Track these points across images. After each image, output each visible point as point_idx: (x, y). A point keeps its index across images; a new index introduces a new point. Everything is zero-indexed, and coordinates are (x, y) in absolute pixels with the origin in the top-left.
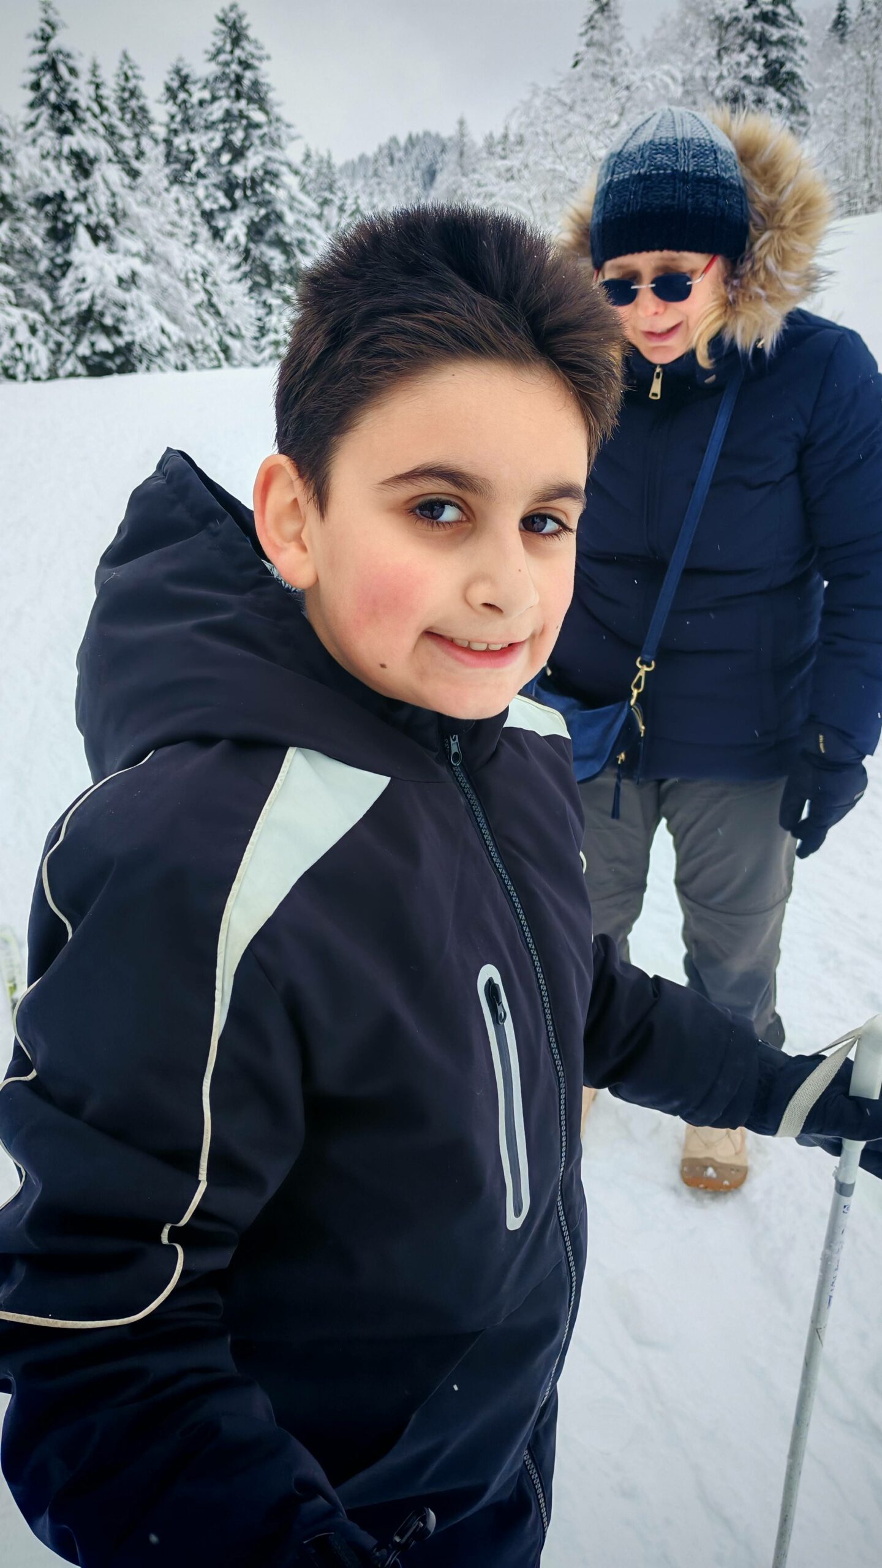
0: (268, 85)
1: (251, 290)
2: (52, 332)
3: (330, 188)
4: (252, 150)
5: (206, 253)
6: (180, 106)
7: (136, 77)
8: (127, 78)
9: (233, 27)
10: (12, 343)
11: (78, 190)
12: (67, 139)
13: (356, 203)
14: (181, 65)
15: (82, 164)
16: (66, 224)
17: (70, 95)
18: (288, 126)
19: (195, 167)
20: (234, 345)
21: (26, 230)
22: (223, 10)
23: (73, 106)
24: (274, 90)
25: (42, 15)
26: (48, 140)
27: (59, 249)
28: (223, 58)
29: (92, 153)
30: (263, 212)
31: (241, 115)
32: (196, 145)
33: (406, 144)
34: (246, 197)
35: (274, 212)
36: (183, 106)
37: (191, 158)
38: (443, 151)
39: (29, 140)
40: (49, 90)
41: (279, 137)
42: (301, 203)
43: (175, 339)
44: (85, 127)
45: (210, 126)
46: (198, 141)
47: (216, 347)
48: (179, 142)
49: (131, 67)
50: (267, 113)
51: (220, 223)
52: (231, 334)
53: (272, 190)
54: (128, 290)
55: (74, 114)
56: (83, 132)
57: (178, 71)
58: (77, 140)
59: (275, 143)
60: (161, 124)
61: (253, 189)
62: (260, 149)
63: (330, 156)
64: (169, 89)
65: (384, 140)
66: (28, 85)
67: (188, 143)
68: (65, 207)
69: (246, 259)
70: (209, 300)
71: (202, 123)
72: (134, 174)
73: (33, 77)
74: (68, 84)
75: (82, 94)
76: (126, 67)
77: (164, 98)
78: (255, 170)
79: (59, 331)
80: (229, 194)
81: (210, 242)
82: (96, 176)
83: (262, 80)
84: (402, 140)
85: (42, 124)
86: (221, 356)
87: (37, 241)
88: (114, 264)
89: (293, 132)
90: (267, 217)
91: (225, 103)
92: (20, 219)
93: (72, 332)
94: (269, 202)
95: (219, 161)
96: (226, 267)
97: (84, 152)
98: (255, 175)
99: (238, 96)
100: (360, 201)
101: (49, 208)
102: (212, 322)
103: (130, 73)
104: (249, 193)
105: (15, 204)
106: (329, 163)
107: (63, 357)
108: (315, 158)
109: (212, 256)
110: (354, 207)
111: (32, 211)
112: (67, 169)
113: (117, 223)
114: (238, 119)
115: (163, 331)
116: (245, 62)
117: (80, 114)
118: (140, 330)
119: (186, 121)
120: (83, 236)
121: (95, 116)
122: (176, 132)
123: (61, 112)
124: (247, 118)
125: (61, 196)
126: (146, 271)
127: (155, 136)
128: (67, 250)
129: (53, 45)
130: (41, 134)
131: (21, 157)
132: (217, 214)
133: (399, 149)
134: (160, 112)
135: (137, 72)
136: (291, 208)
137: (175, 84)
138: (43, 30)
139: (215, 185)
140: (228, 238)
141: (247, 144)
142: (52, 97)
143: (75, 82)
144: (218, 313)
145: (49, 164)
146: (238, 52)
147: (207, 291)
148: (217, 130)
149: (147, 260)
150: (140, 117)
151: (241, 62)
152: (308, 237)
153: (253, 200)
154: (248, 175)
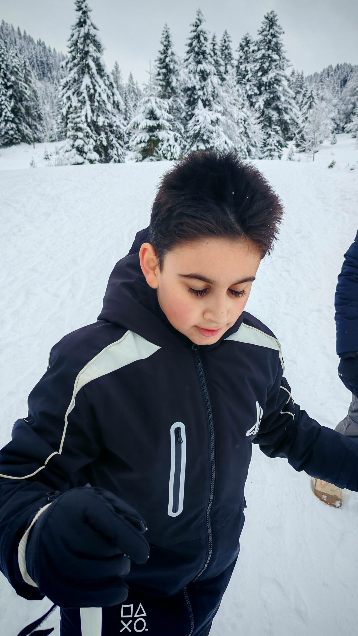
0: (282, 44)
1: (263, 128)
2: (183, 141)
3: (301, 87)
4: (271, 70)
5: (247, 111)
6: (244, 53)
7: (228, 41)
8: (225, 42)
9: (271, 20)
10: (167, 145)
11: (201, 85)
12: (200, 65)
13: (311, 93)
14: (247, 36)
15: (204, 75)
16: (194, 99)
17: (203, 48)
18: (288, 61)
19: (247, 77)
20: (253, 149)
21: (179, 101)
22: (268, 14)
23: (204, 53)
24: (284, 46)
25: (197, 17)
26: (192, 66)
27: (190, 109)
28: (265, 33)
29: (208, 71)
30: (272, 96)
31: (269, 56)
32: (248, 69)
33: (335, 68)
34: (266, 90)
35: (277, 96)
36: (246, 52)
37: (246, 73)
38: (351, 71)
39: (185, 66)
40: (195, 46)
41: (283, 65)
42: (288, 93)
43: (230, 146)
44: (207, 61)
45: (255, 61)
46: (250, 66)
47: (246, 150)
48: (242, 67)
49: (227, 37)
50: (279, 56)
51: (254, 100)
52: (252, 145)
53: (277, 87)
54: (214, 126)
55: (204, 56)
56: (206, 63)
57: (246, 39)
58: (204, 66)
59: (281, 68)
60: (236, 60)
61: (269, 86)
62: (275, 70)
63: (303, 73)
64: (241, 46)
65: (326, 67)
66: (188, 45)
67: (245, 68)
68: (195, 92)
69: (262, 115)
70: (245, 131)
71: (252, 59)
72: (223, 79)
73: (190, 41)
74: (203, 44)
75: (208, 48)
76: (225, 37)
77: (238, 50)
78: (271, 78)
79: (185, 140)
80: (259, 89)
81: (249, 108)
82: (209, 81)
83: (279, 42)
84: (334, 67)
85: (191, 59)
86: (247, 154)
87: (182, 105)
88: (211, 115)
89: (289, 63)
90: (273, 98)
91: (263, 51)
92: (177, 97)
93: (191, 141)
94: (275, 92)
95: (257, 74)
96: (254, 118)
97: (205, 71)
98: (271, 81)
99: (269, 49)
100: (313, 92)
101: (189, 92)
102: (245, 140)
103: (227, 39)
104: (267, 88)
105: (176, 91)
106: (302, 76)
107: (186, 151)
108: (296, 74)
109: (249, 113)
110: (310, 95)
111: (182, 94)
112: (198, 77)
113: (214, 99)
114: (267, 58)
115: (226, 143)
116: (274, 35)
117: (206, 56)
118: (217, 142)
119: (246, 59)
120: (200, 104)
121: (211, 57)
122: (241, 63)
123: (199, 55)
124: (271, 57)
125: (194, 88)
126: (222, 119)
127: (233, 65)
128: (193, 109)
129: (199, 28)
130: (190, 64)
131: (181, 73)
132: (253, 96)
133: (332, 71)
134: (236, 55)
135: (229, 39)
136: (284, 95)
137: (244, 44)
138: (196, 23)
139: (254, 85)
140: (256, 106)
141: (270, 68)
142: (196, 49)
143: (206, 43)
144: (248, 137)
145: (191, 75)
146: (271, 31)
147: (245, 127)
148: (258, 62)
149: (223, 114)
150: (228, 57)
151: (272, 35)
152: (289, 107)
153: (269, 91)
154: (268, 81)
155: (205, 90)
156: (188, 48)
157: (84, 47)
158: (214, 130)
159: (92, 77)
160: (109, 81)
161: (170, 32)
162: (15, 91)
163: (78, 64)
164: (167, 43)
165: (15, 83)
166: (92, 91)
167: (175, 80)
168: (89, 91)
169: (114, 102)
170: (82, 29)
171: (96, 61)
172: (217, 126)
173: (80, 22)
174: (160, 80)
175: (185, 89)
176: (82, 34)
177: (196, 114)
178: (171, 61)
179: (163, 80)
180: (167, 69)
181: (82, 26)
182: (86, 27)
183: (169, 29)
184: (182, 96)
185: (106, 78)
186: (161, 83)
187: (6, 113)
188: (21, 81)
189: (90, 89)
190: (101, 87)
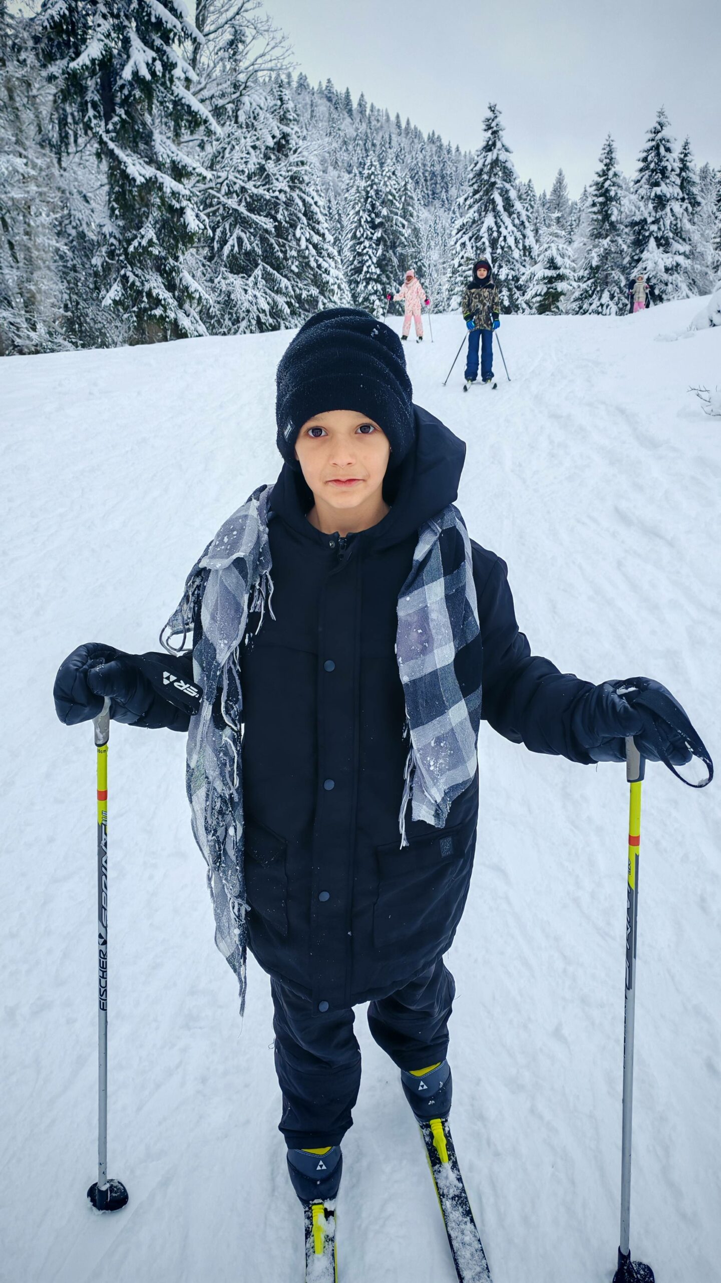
155: (661, 223)
156: (641, 165)
157: (490, 177)
158: (670, 281)
159: (497, 215)
160: (519, 219)
161: (614, 145)
162: (385, 232)
163: (481, 199)
164: (608, 161)
165: (388, 219)
166: (495, 234)
167: (615, 212)
168: (491, 234)
169: (524, 247)
170: (490, 154)
171: (504, 194)
172: (676, 275)
173: (488, 145)
174: (595, 213)
175: (632, 223)
176: (489, 161)
177: (644, 259)
178: (613, 185)
179: (599, 212)
180: (606, 197)
181: (490, 150)
182: (495, 151)
183: (612, 141)
184: (626, 233)
185: (515, 216)
186: (595, 217)
187: (369, 266)
188: (396, 214)
189: (493, 232)
190: (509, 229)
